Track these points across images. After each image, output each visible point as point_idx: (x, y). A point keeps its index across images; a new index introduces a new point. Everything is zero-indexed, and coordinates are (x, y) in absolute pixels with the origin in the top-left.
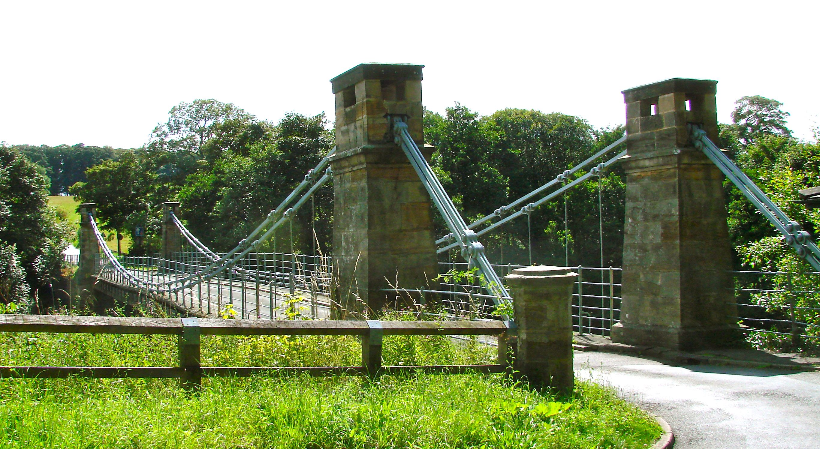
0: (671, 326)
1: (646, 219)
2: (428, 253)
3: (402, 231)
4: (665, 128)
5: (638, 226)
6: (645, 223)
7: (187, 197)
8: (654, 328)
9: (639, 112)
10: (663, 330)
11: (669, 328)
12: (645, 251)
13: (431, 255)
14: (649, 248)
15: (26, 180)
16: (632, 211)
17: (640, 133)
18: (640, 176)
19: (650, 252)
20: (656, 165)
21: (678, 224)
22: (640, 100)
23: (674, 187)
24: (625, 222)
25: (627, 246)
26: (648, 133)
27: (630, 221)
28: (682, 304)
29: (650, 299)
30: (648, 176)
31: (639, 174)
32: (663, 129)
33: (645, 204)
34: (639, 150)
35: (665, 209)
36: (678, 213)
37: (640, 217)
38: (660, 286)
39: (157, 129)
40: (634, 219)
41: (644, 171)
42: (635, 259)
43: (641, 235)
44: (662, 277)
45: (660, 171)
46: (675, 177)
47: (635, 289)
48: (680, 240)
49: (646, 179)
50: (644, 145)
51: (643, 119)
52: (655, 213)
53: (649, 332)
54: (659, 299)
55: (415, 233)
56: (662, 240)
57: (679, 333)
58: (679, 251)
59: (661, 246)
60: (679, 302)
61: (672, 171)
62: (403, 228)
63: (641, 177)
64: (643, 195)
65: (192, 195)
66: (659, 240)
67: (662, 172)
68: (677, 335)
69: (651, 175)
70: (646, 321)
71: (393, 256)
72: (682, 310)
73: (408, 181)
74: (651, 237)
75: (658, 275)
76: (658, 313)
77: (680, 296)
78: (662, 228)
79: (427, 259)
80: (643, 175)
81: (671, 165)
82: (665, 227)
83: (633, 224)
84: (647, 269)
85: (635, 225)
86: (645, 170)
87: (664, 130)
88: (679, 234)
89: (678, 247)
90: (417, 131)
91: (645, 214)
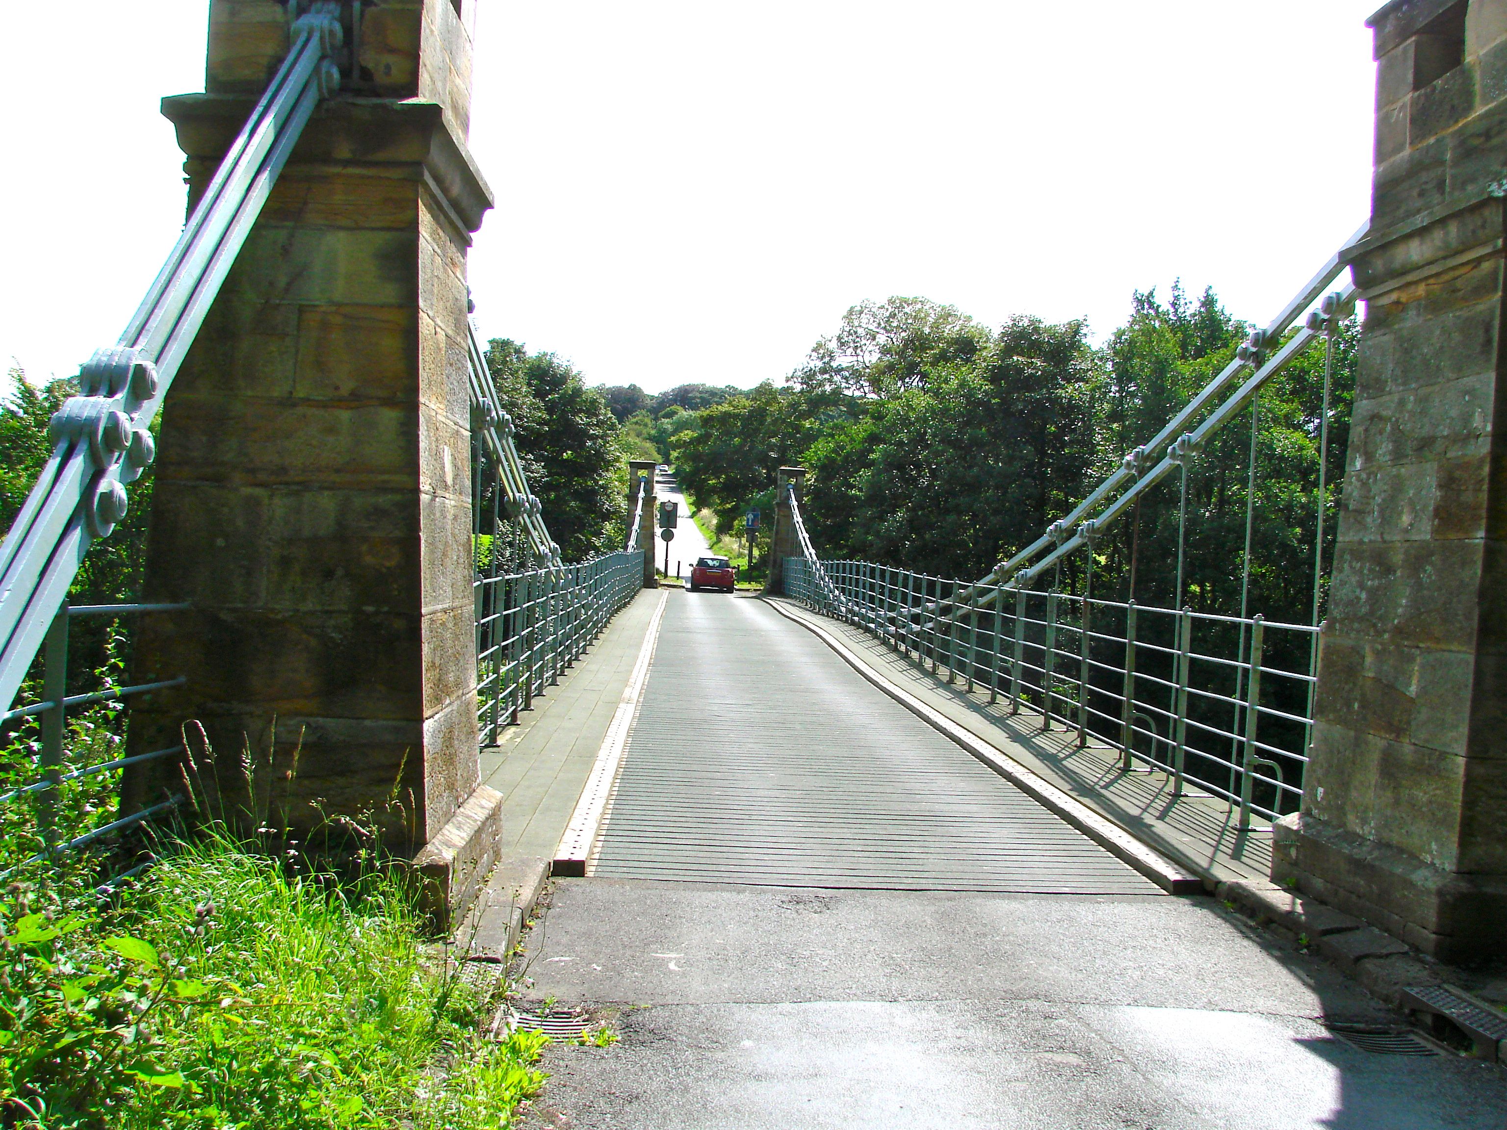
0: (1429, 859)
1: (1398, 456)
2: (383, 489)
3: (294, 405)
4: (1480, 110)
5: (1375, 480)
6: (1394, 471)
7: (819, 459)
8: (1376, 853)
9: (1410, 77)
10: (1399, 871)
11: (1422, 864)
12: (1389, 570)
13: (398, 497)
14: (1398, 558)
15: (581, 420)
16: (1366, 430)
17: (1407, 152)
18: (1397, 303)
19: (1399, 573)
20: (1441, 254)
21: (1486, 469)
22: (1415, 33)
23: (1488, 329)
24: (1347, 469)
25: (1343, 551)
26: (1429, 147)
27: (1358, 464)
28: (1470, 781)
29: (1381, 744)
30: (1419, 299)
31: (1394, 296)
32: (1474, 115)
33: (1402, 403)
34: (1401, 212)
35: (1453, 413)
36: (1489, 428)
37: (1384, 450)
38: (1412, 700)
39: (819, 346)
40: (1369, 457)
41: (1408, 284)
42: (1358, 598)
43: (1382, 512)
44: (1422, 666)
45: (1451, 275)
46: (1495, 289)
47: (1348, 704)
48: (1488, 531)
49: (1412, 313)
50: (1415, 193)
51: (1419, 96)
52: (1425, 432)
53: (1358, 865)
54: (1406, 749)
55: (345, 415)
56: (1435, 531)
57: (1440, 893)
58: (1479, 572)
59: (1432, 554)
60: (1461, 771)
61: (1486, 266)
62: (301, 393)
63: (1401, 307)
64: (1398, 372)
65: (826, 457)
66: (1424, 532)
67: (1456, 278)
68: (1434, 900)
69: (1428, 294)
70: (1364, 822)
71: (248, 491)
72: (1469, 804)
73: (341, 228)
74: (1406, 519)
75: (1411, 659)
76: (1397, 802)
77: (1465, 748)
78: (1440, 486)
79: (379, 512)
80: (1404, 297)
81: (1483, 244)
82: (1448, 483)
83: (1364, 476)
84: (1386, 636)
85: (1369, 478)
86: (1409, 278)
87: (1474, 120)
88: (1485, 505)
89: (1479, 558)
90: (393, 51)
91: (1398, 438)
